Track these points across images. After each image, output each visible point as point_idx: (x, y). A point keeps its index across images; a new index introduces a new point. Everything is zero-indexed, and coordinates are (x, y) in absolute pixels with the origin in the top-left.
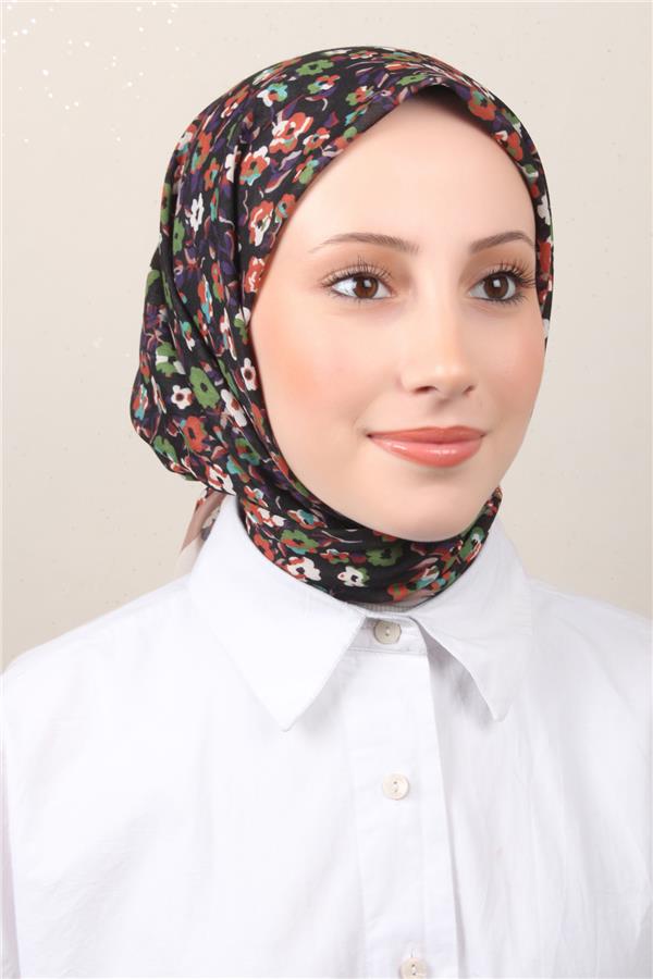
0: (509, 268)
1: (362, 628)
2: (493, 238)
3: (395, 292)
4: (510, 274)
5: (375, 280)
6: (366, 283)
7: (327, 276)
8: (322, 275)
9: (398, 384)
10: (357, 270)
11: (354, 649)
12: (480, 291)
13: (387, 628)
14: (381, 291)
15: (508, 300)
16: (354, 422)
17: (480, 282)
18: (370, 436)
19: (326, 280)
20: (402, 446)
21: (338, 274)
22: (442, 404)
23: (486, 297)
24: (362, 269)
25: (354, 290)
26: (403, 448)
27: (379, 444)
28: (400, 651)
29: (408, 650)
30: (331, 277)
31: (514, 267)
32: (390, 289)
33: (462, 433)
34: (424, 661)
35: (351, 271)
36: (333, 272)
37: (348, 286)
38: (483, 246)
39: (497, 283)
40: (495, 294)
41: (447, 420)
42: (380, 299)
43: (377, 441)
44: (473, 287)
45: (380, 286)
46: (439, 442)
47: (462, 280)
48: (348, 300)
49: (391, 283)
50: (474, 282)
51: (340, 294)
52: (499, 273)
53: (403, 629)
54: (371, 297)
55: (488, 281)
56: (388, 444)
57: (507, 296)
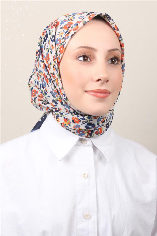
0: (116, 57)
1: (78, 140)
2: (113, 49)
3: (91, 60)
4: (116, 58)
5: (87, 57)
6: (86, 58)
7: (77, 56)
8: (76, 56)
9: (93, 80)
10: (84, 55)
11: (76, 145)
12: (110, 61)
13: (84, 141)
14: (89, 60)
15: (116, 64)
16: (83, 88)
17: (110, 59)
18: (86, 92)
19: (77, 57)
20: (93, 93)
21: (80, 55)
22: (102, 83)
23: (111, 63)
24: (85, 54)
25: (83, 60)
26: (93, 94)
27: (88, 93)
28: (87, 146)
29: (88, 146)
30: (78, 56)
31: (117, 57)
32: (90, 60)
33: (106, 91)
34: (92, 149)
35: (83, 55)
36: (79, 55)
37: (81, 59)
38: (111, 51)
39: (113, 60)
40: (113, 63)
41: (103, 88)
42: (88, 61)
43: (87, 93)
44: (108, 61)
45: (89, 59)
46: (101, 93)
47: (106, 59)
48: (82, 62)
49: (91, 58)
50: (108, 59)
51: (80, 60)
52: (114, 58)
53: (88, 141)
54: (87, 61)
55: (112, 59)
56: (90, 93)
57: (115, 63)
